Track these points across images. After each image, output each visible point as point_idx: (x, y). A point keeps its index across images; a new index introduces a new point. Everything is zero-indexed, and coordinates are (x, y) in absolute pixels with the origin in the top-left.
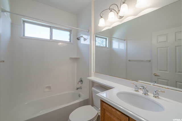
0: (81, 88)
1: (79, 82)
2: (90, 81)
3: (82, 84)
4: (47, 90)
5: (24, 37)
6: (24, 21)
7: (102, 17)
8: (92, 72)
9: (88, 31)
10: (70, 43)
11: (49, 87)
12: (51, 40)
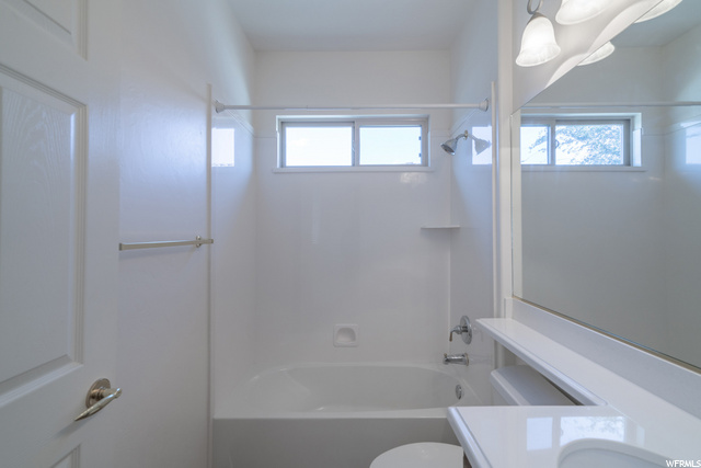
0: (464, 360)
1: (457, 332)
2: (496, 343)
3: (469, 342)
4: (343, 340)
5: (283, 170)
6: (283, 124)
7: (535, 15)
8: (507, 297)
9: (484, 105)
10: (424, 169)
11: (349, 332)
12: (355, 169)
